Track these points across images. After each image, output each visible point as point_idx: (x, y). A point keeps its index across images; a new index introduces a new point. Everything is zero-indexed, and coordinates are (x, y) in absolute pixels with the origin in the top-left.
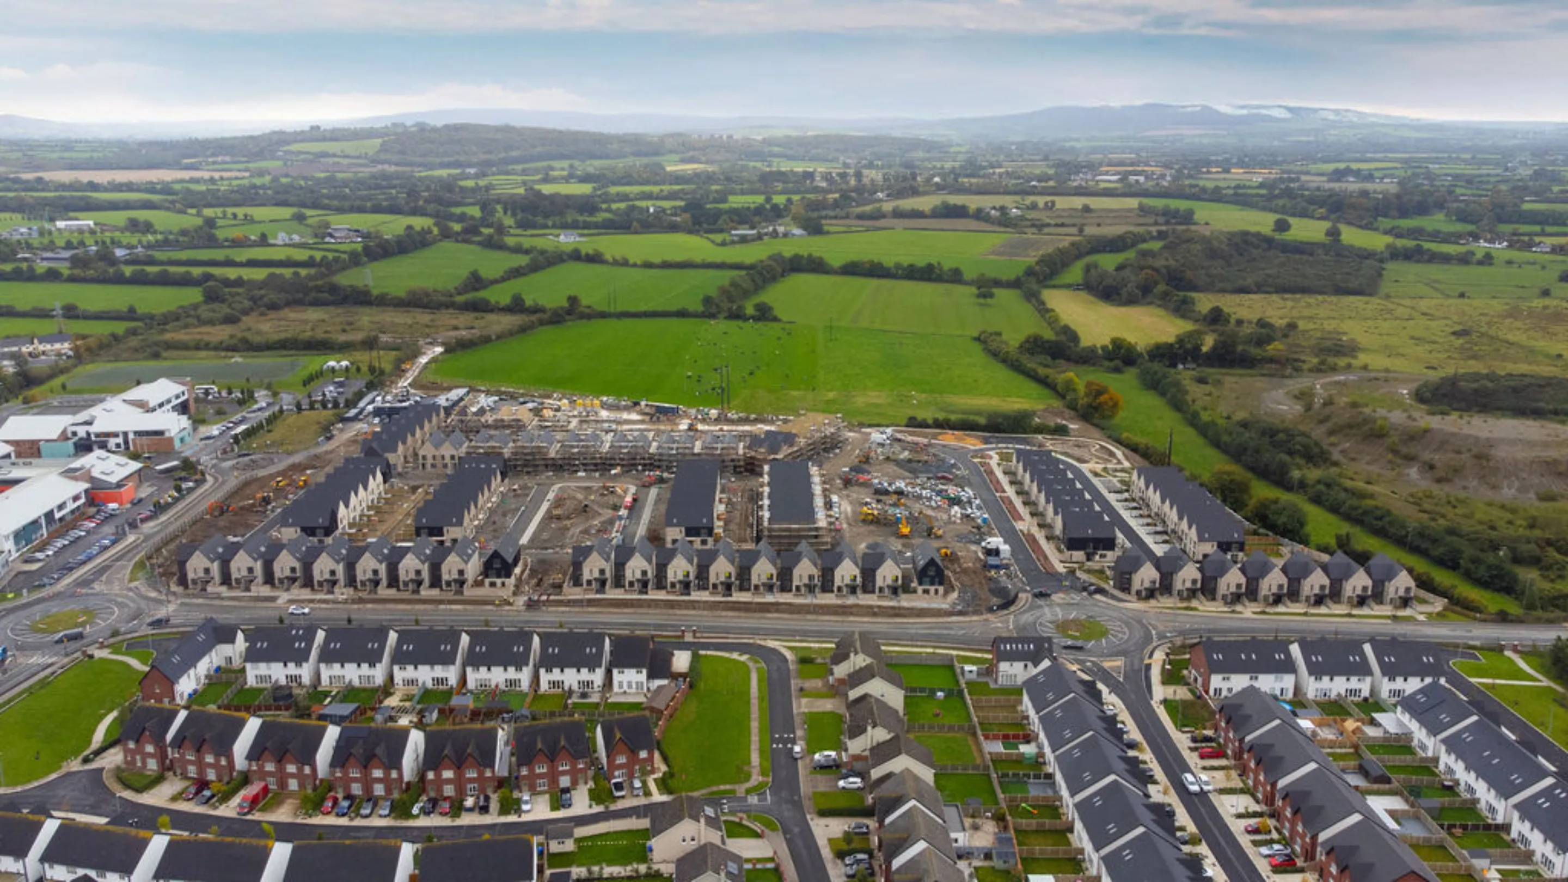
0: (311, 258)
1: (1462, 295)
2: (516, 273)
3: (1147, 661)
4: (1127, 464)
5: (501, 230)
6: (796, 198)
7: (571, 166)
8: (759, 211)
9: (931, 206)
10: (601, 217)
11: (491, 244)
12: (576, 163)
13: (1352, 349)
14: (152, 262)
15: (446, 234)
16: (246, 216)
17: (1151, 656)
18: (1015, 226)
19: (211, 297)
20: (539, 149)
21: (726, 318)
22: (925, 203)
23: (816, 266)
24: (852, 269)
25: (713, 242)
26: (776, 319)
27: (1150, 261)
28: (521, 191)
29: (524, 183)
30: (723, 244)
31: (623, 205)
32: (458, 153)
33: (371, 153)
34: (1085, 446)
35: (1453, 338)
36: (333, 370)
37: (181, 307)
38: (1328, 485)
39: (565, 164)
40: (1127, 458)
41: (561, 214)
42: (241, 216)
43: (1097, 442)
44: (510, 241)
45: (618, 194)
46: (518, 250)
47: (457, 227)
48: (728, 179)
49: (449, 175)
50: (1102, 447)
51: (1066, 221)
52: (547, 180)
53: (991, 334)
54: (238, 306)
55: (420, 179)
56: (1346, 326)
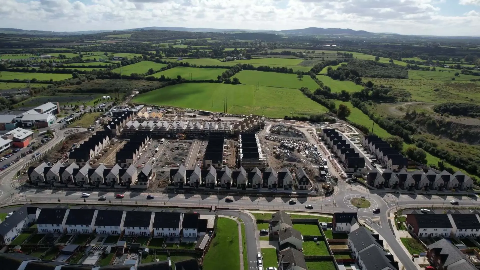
0: (106, 65)
1: (432, 79)
2: (163, 69)
3: (388, 218)
4: (357, 133)
5: (161, 57)
6: (243, 49)
7: (182, 41)
8: (233, 52)
9: (281, 52)
10: (189, 54)
11: (158, 61)
12: (183, 40)
13: (409, 95)
14: (62, 66)
15: (145, 59)
16: (92, 54)
17: (389, 216)
18: (305, 57)
19: (75, 77)
20: (174, 36)
21: (225, 83)
22: (280, 51)
23: (251, 68)
24: (261, 69)
25: (220, 60)
26: (240, 83)
27: (346, 68)
28: (168, 47)
29: (169, 45)
30: (223, 61)
31: (195, 51)
32: (152, 37)
33: (129, 37)
34: (342, 126)
35: (435, 92)
36: (104, 99)
37: (66, 79)
38: (422, 141)
39: (180, 40)
40: (357, 131)
41: (179, 53)
42: (90, 54)
43: (345, 125)
44: (163, 60)
45: (194, 48)
46: (165, 63)
47: (148, 57)
48: (224, 44)
49: (149, 43)
50: (347, 127)
51: (319, 57)
52: (175, 44)
53: (304, 89)
54: (82, 79)
55: (141, 44)
56: (405, 87)
